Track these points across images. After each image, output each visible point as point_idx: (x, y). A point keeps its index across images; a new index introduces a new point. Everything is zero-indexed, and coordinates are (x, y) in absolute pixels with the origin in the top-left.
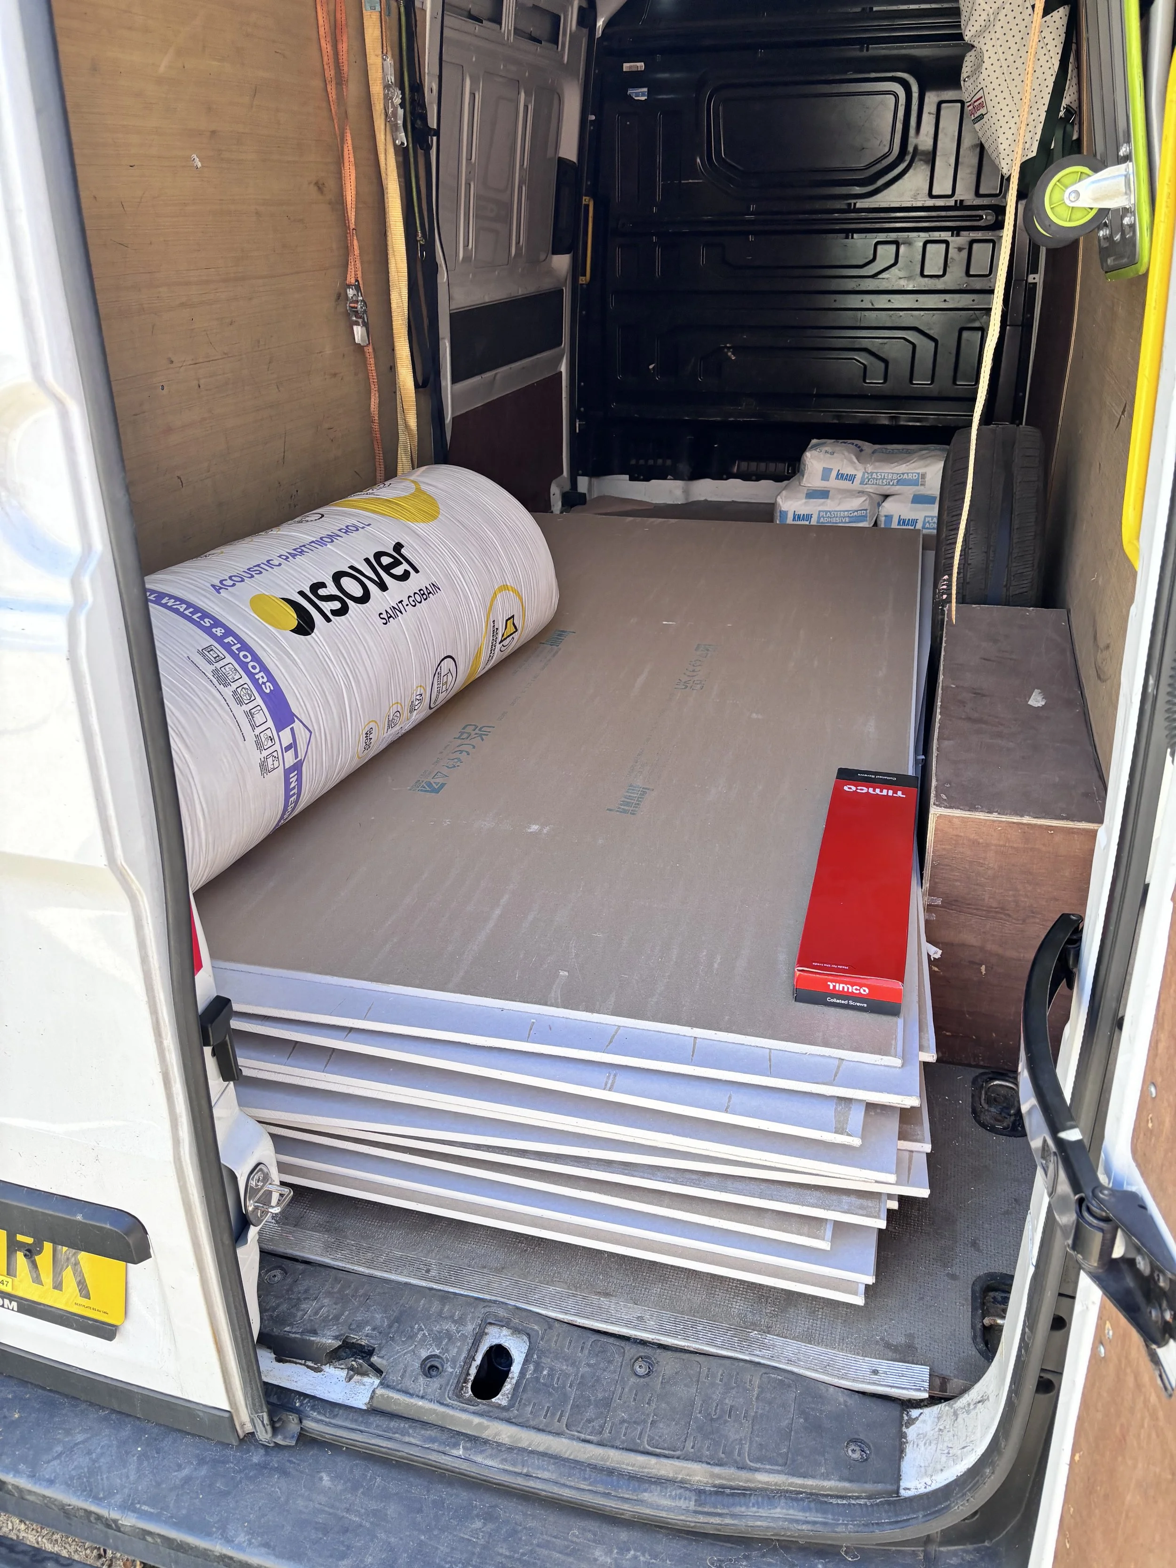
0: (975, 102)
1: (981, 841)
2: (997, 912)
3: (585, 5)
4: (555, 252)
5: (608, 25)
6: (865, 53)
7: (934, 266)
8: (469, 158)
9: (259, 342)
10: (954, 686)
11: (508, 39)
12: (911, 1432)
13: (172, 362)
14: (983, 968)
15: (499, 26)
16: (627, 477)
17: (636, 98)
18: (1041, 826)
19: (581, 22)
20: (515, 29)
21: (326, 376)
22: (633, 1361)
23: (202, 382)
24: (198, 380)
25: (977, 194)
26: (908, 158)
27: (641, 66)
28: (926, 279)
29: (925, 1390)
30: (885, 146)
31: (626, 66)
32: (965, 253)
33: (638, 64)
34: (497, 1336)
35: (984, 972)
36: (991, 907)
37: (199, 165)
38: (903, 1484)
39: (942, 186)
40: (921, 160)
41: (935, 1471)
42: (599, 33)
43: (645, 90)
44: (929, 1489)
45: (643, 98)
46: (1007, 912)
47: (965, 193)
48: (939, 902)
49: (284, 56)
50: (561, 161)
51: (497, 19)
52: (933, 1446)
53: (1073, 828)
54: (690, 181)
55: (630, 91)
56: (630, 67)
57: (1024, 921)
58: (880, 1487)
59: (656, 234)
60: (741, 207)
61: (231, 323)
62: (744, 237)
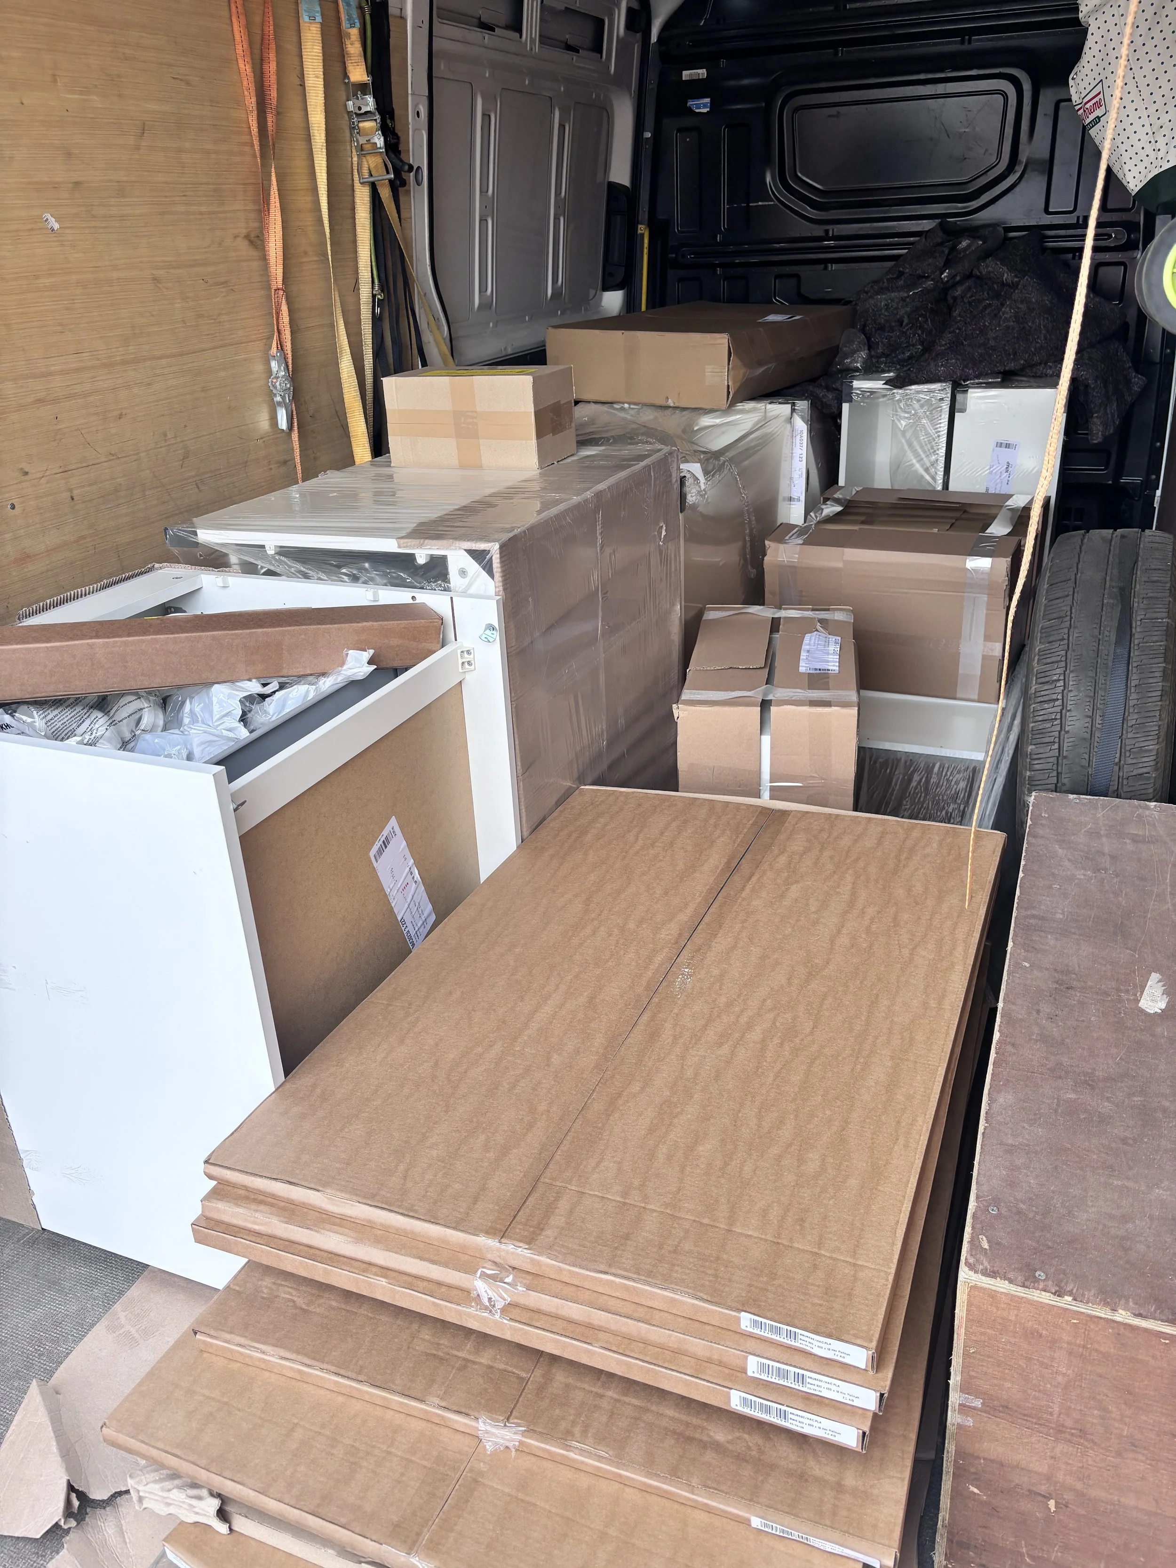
0: (1086, 103)
1: (1043, 1332)
2: (1071, 1434)
3: (636, 5)
4: (605, 288)
5: (667, 26)
6: (966, 47)
8: (485, 190)
9: (165, 435)
10: (1027, 965)
11: (531, 49)
13: (26, 473)
14: (1052, 1504)
15: (518, 35)
17: (697, 111)
19: (630, 26)
20: (540, 36)
21: (272, 466)
23: (76, 493)
24: (71, 490)
25: (1105, 209)
26: (1019, 169)
27: (702, 73)
30: (991, 154)
31: (686, 75)
33: (700, 71)
35: (1053, 1509)
36: (1063, 1426)
37: (56, 226)
39: (1062, 200)
40: (1034, 170)
42: (654, 38)
43: (708, 100)
45: (705, 110)
46: (1090, 1437)
48: (978, 1403)
49: (188, 84)
50: (612, 186)
51: (516, 26)
54: (760, 203)
55: (690, 103)
56: (691, 75)
57: (1119, 1453)
59: (720, 265)
60: (818, 231)
61: (121, 416)
62: (822, 266)
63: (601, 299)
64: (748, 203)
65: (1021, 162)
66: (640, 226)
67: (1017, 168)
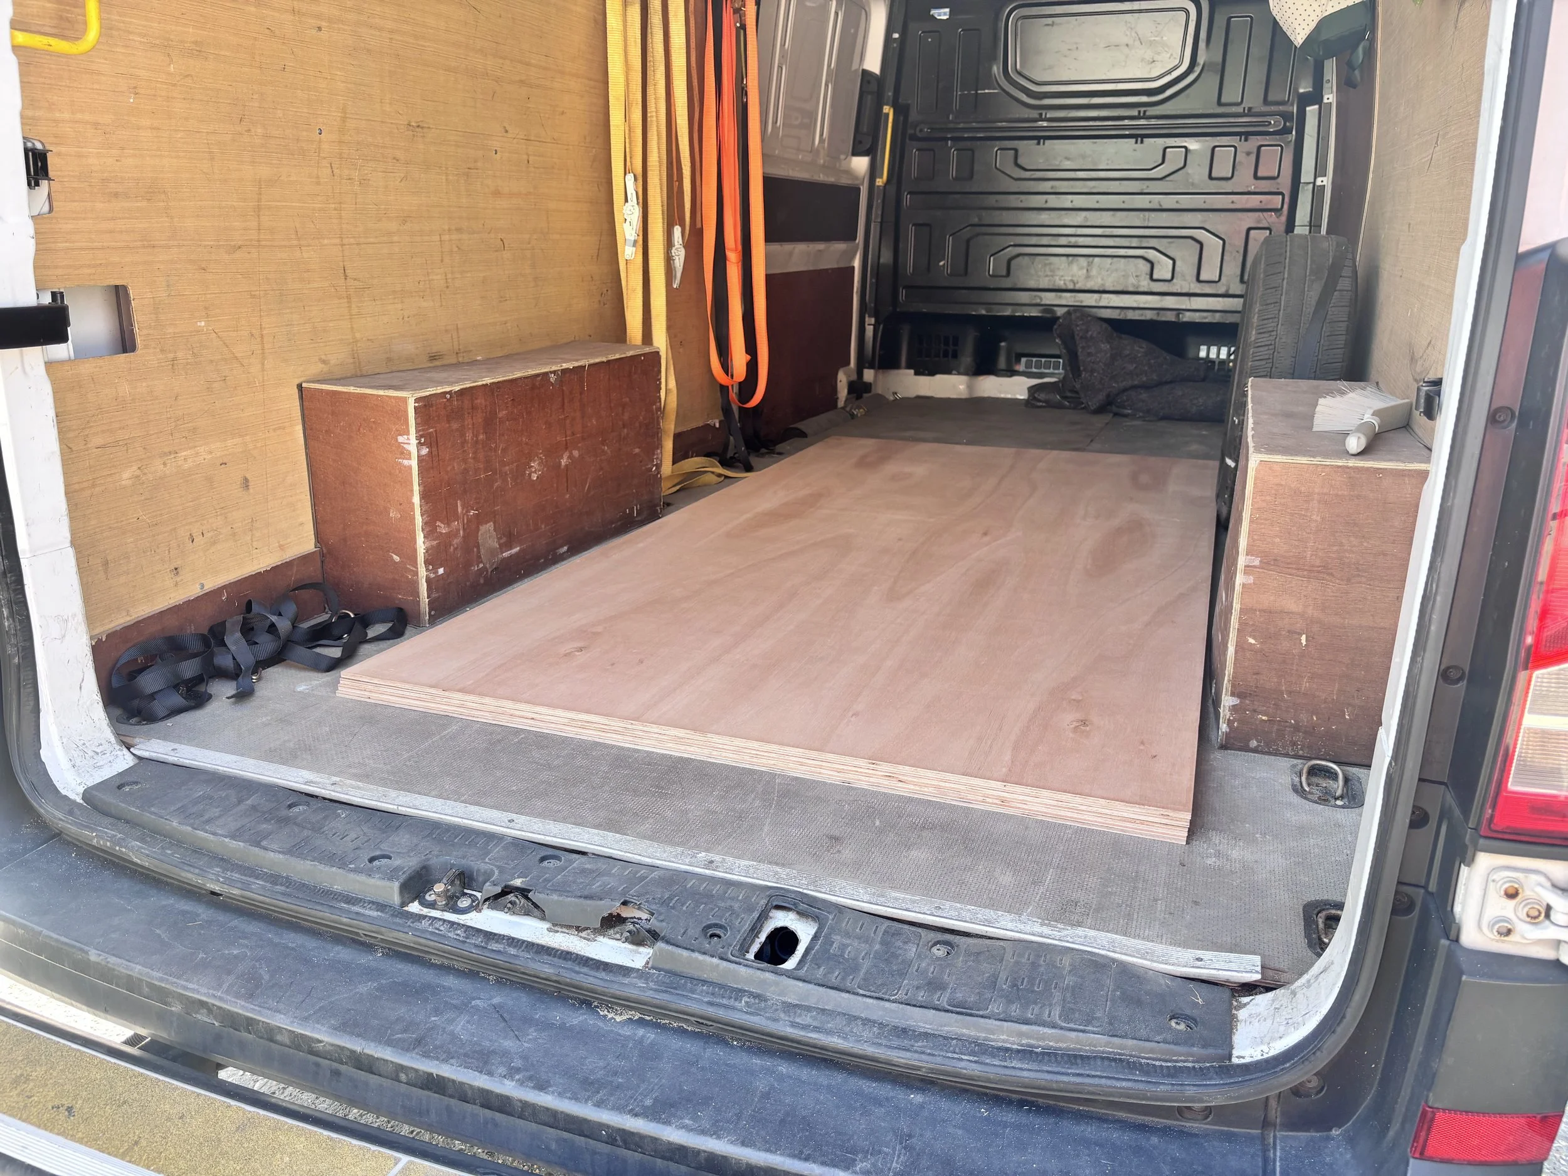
1: (1303, 489)
2: (1319, 572)
4: (855, 153)
7: (1223, 168)
12: (1242, 1014)
13: (507, 131)
14: (1304, 638)
16: (912, 371)
17: (938, 17)
18: (1368, 469)
22: (930, 944)
23: (531, 158)
24: (528, 155)
25: (1266, 101)
26: (1198, 70)
28: (1215, 182)
29: (1257, 972)
30: (1176, 56)
32: (1253, 157)
34: (781, 919)
35: (1304, 643)
36: (1313, 566)
38: (1235, 1053)
39: (1232, 94)
40: (1210, 71)
41: (1273, 1039)
43: (947, 10)
44: (1266, 1056)
45: (945, 18)
46: (1330, 571)
47: (1253, 100)
48: (1257, 562)
50: (865, 73)
52: (1269, 1022)
53: (1404, 470)
54: (987, 91)
55: (933, 12)
57: (1349, 580)
58: (1210, 1051)
59: (952, 139)
60: (1034, 114)
61: (563, 113)
62: (1036, 142)
63: (850, 162)
64: (976, 90)
65: (1199, 64)
66: (885, 107)
67: (1196, 68)
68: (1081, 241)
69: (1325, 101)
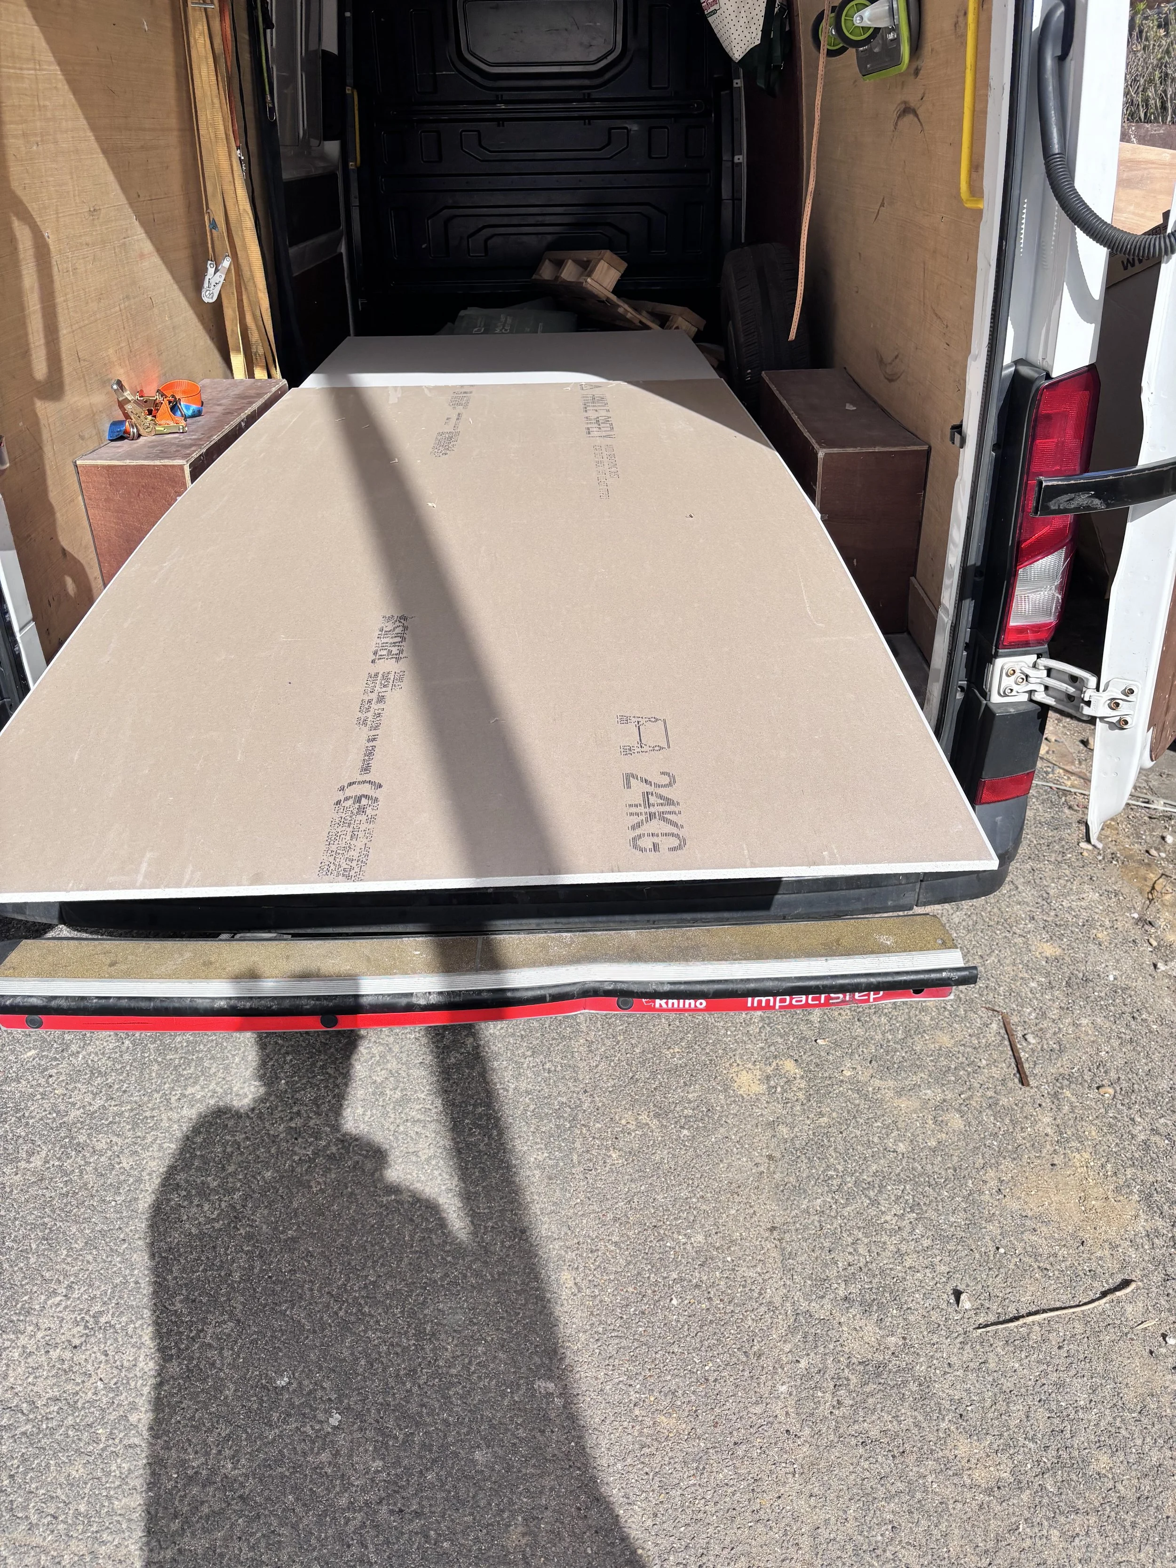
4: (327, 138)
7: (659, 148)
14: (855, 561)
18: (887, 452)
25: (688, 85)
28: (654, 161)
30: (609, 43)
32: (683, 137)
39: (659, 78)
40: (640, 56)
47: (678, 86)
48: (826, 517)
50: (328, 51)
53: (906, 451)
54: (444, 73)
57: (878, 522)
59: (417, 121)
60: (492, 96)
62: (496, 124)
63: (322, 147)
64: (434, 72)
65: (630, 50)
66: (348, 89)
67: (628, 53)
68: (548, 219)
69: (735, 85)
